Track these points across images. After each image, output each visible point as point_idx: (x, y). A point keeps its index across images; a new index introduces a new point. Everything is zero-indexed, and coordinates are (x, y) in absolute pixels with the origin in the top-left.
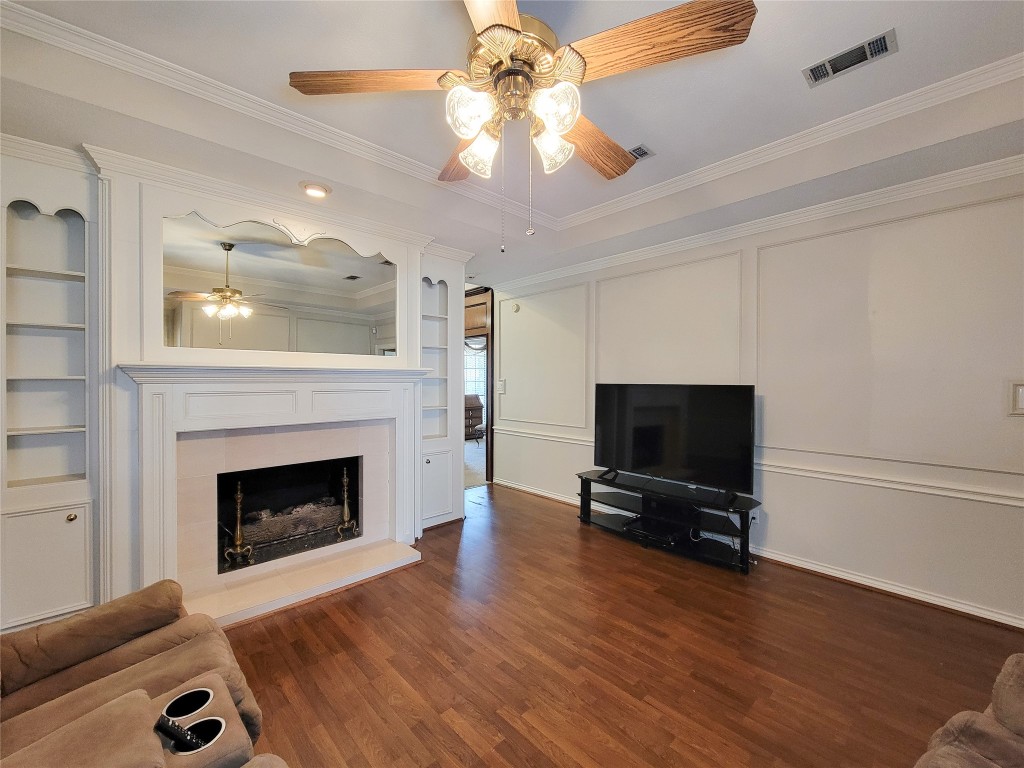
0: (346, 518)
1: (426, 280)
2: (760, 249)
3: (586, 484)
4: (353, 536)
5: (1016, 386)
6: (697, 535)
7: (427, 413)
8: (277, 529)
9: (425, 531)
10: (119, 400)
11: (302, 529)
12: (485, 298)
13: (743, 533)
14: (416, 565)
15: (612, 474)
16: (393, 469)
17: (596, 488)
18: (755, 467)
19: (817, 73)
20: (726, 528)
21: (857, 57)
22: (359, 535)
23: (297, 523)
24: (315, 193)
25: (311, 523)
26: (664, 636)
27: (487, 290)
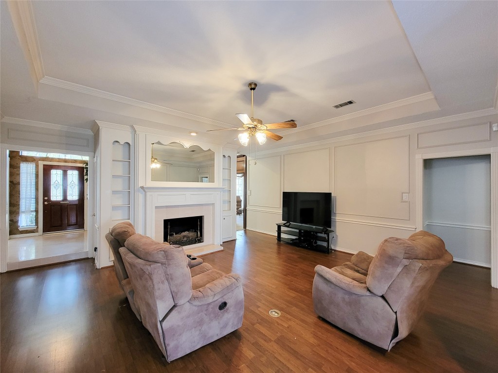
0: (199, 236)
1: (224, 156)
2: (335, 147)
3: (279, 227)
4: (201, 242)
5: (402, 193)
6: (316, 243)
7: (224, 202)
8: (179, 238)
9: (223, 242)
10: (140, 197)
11: (185, 239)
12: (244, 158)
13: (328, 241)
14: (222, 251)
15: (288, 224)
16: (214, 220)
17: (283, 229)
18: (332, 220)
19: (337, 107)
20: (323, 240)
21: (346, 104)
22: (203, 242)
23: (184, 237)
24: (194, 134)
25: (188, 237)
26: (297, 266)
27: (244, 156)
